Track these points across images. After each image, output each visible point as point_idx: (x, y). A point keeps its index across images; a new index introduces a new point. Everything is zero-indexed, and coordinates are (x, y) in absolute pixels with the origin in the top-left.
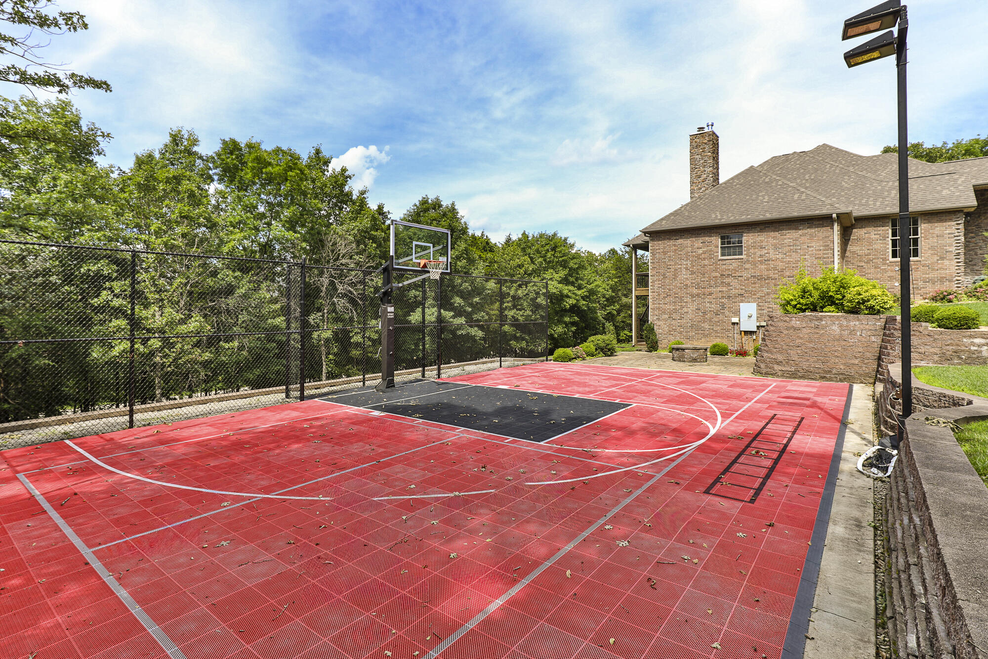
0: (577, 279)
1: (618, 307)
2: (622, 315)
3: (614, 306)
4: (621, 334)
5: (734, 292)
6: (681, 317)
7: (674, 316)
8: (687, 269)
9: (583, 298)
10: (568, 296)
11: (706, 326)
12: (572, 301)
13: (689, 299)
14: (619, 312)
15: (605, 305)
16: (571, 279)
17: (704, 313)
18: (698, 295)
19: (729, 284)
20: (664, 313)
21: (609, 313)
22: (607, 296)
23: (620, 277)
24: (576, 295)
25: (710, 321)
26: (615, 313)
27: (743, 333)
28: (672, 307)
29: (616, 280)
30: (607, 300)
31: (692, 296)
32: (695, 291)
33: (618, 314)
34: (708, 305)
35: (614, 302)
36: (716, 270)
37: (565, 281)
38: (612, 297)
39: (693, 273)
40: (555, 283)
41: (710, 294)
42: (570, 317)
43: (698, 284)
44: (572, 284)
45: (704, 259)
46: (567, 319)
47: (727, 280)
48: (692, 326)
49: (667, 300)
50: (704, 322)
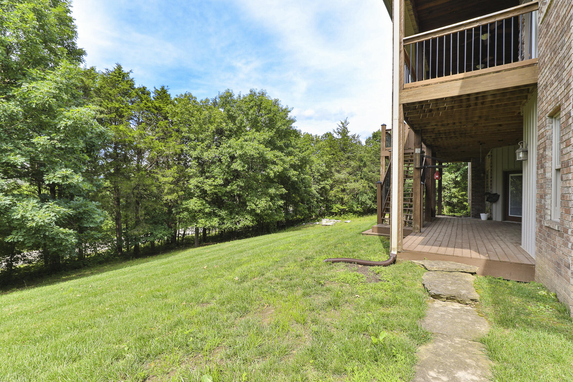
0: (287, 146)
1: (331, 182)
2: (335, 189)
3: (327, 181)
4: (334, 208)
9: (294, 167)
10: (274, 163)
12: (278, 168)
14: (332, 187)
15: (320, 180)
16: (279, 143)
21: (324, 187)
22: (321, 171)
23: (334, 155)
24: (284, 162)
26: (328, 187)
29: (330, 156)
30: (321, 175)
33: (331, 189)
35: (328, 178)
37: (270, 143)
38: (326, 173)
40: (255, 144)
42: (277, 189)
44: (281, 149)
46: (272, 191)
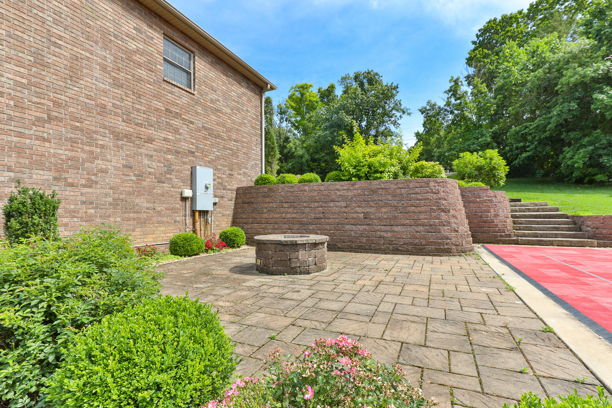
5: (185, 146)
6: (89, 180)
7: (71, 177)
8: (104, 68)
11: (142, 202)
13: (107, 140)
17: (140, 176)
18: (128, 136)
19: (176, 131)
20: (41, 165)
25: (150, 193)
27: (197, 214)
28: (64, 153)
31: (117, 136)
32: (122, 126)
34: (146, 161)
36: (157, 97)
39: (117, 84)
41: (150, 140)
43: (128, 113)
45: (139, 65)
47: (176, 122)
48: (115, 204)
49: (49, 130)
50: (140, 194)
